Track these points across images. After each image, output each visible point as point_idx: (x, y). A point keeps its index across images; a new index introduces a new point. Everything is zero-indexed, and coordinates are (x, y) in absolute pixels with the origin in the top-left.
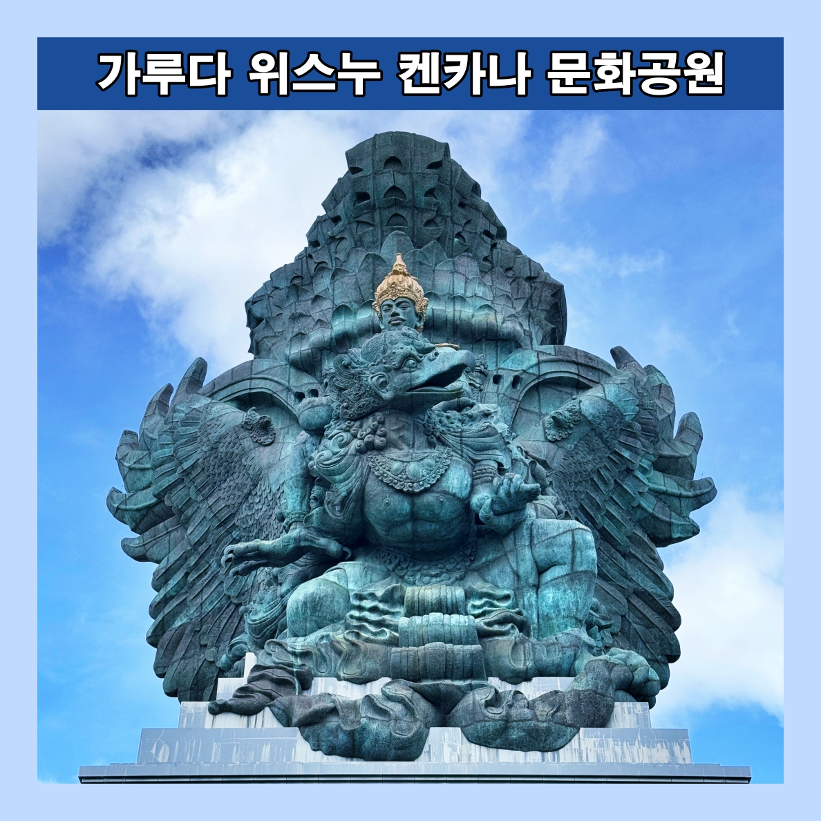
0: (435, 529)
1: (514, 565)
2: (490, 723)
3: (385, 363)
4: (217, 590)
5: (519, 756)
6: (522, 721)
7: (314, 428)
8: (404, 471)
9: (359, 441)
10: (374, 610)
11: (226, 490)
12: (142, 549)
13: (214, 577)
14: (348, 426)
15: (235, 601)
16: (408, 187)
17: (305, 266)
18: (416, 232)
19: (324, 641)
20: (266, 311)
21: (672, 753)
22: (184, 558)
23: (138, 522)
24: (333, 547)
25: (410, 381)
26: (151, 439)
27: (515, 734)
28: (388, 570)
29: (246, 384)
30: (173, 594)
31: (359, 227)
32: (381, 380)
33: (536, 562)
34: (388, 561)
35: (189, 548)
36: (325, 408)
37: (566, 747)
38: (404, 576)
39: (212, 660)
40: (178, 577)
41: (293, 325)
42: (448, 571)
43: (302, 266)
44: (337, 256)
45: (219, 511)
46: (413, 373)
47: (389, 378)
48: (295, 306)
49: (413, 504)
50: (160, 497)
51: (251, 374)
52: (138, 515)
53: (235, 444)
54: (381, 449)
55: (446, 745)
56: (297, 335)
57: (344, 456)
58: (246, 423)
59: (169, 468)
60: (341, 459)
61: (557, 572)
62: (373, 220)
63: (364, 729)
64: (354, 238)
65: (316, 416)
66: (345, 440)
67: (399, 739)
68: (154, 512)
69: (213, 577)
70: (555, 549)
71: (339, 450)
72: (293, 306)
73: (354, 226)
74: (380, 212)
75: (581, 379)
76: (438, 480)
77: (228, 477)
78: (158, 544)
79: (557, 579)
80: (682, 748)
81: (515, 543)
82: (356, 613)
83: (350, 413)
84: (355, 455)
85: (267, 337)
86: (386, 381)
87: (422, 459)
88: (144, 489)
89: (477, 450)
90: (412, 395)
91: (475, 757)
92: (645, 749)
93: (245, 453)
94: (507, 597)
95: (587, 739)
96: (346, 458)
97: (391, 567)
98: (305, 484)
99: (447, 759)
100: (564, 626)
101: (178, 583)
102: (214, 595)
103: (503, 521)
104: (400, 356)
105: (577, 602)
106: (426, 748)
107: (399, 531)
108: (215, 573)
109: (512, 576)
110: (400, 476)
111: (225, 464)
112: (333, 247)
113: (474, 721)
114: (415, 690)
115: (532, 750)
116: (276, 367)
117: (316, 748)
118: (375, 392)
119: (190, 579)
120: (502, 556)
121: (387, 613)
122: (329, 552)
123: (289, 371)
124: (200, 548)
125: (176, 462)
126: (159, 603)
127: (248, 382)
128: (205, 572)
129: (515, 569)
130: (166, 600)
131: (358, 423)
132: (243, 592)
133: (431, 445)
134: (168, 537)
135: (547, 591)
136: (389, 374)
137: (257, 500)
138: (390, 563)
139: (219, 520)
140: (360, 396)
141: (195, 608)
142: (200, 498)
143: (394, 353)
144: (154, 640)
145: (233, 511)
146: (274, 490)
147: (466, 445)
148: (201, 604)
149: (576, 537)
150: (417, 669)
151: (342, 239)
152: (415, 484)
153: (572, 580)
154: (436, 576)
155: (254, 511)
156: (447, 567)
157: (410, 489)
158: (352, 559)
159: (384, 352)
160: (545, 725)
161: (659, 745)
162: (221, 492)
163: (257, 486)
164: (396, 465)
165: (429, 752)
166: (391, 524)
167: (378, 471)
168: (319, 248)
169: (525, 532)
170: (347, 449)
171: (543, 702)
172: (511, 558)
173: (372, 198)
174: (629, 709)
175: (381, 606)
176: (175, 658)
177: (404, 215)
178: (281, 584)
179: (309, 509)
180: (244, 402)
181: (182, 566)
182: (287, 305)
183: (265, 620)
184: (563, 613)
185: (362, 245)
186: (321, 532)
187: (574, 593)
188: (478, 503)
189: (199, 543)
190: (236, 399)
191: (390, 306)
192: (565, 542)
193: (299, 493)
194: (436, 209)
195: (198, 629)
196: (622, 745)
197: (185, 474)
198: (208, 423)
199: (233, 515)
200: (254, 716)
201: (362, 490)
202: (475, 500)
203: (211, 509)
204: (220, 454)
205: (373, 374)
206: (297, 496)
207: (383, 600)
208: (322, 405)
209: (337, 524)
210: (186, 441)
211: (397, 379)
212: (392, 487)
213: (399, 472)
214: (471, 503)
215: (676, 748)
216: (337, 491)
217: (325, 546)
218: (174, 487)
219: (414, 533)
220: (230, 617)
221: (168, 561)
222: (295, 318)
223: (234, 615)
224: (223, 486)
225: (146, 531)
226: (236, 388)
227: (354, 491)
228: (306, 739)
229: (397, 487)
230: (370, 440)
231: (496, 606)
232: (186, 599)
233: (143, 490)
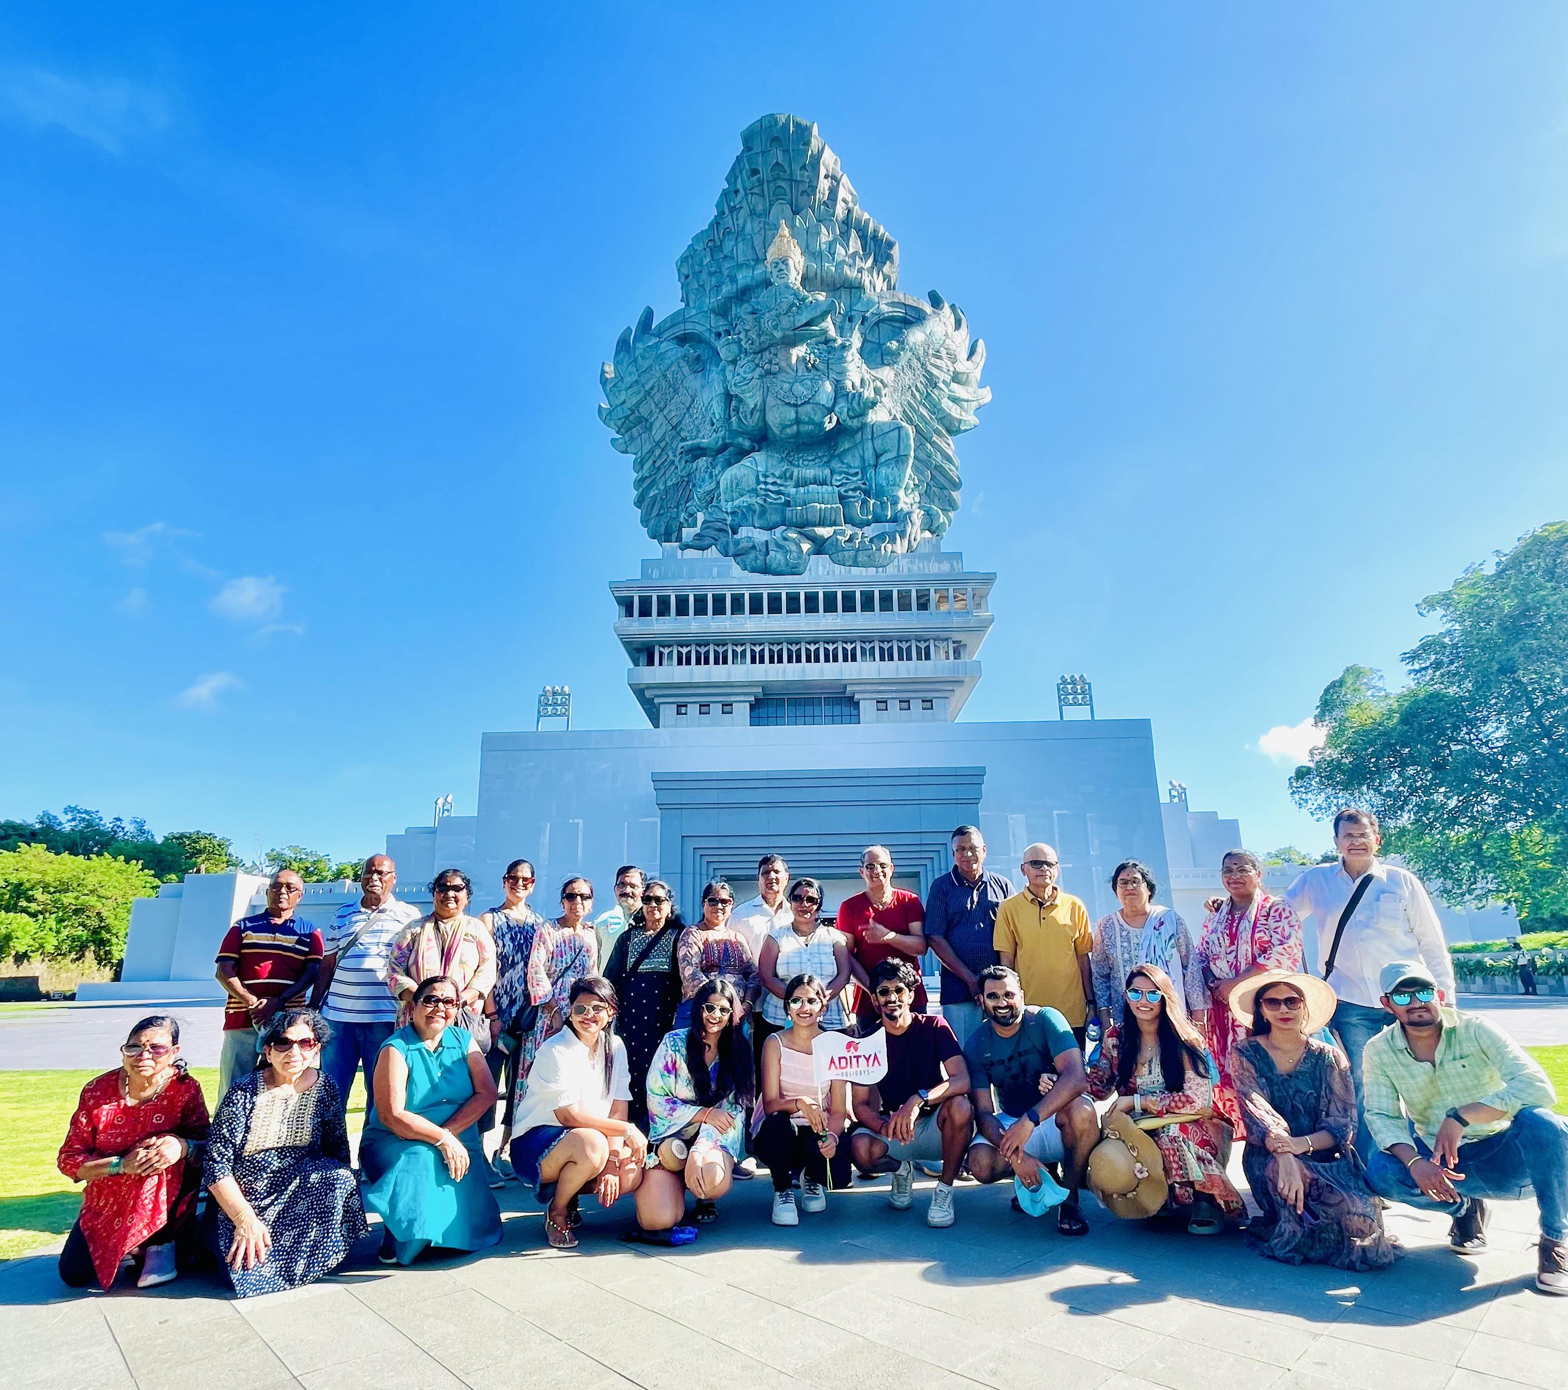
1: (861, 452)
3: (776, 311)
4: (674, 472)
5: (863, 569)
6: (865, 550)
9: (760, 370)
10: (774, 483)
11: (675, 404)
12: (624, 445)
14: (753, 358)
15: (687, 479)
16: (788, 161)
17: (716, 231)
18: (794, 200)
19: (745, 504)
20: (691, 269)
21: (952, 566)
22: (651, 451)
23: (620, 427)
24: (747, 444)
25: (794, 324)
27: (861, 558)
28: (782, 458)
29: (681, 327)
30: (647, 474)
31: (753, 198)
32: (775, 323)
33: (875, 450)
34: (781, 451)
35: (654, 444)
37: (891, 564)
38: (792, 461)
39: (675, 517)
40: (649, 463)
41: (710, 280)
42: (820, 457)
43: (714, 232)
44: (738, 222)
45: (671, 419)
46: (795, 318)
47: (779, 322)
49: (797, 413)
50: (632, 410)
51: (683, 319)
52: (619, 422)
54: (775, 375)
55: (819, 566)
56: (714, 288)
57: (751, 379)
58: (684, 356)
59: (636, 389)
60: (749, 383)
61: (889, 456)
62: (763, 192)
63: (772, 557)
64: (750, 207)
65: (731, 352)
66: (753, 367)
67: (793, 562)
68: (629, 420)
69: (671, 464)
70: (888, 441)
71: (748, 376)
72: (710, 265)
73: (750, 197)
74: (768, 185)
76: (813, 396)
77: (675, 395)
78: (634, 442)
79: (888, 460)
80: (958, 563)
81: (862, 438)
82: (763, 486)
83: (753, 348)
84: (758, 380)
86: (777, 325)
87: (802, 381)
88: (621, 404)
89: (838, 374)
90: (796, 333)
91: (842, 573)
92: (936, 564)
93: (685, 378)
94: (857, 473)
95: (903, 560)
96: (752, 382)
97: (784, 456)
98: (726, 400)
99: (820, 573)
100: (892, 491)
101: (649, 467)
102: (673, 475)
103: (855, 423)
104: (786, 305)
105: (900, 475)
106: (805, 570)
107: (789, 431)
108: (673, 461)
109: (860, 460)
110: (788, 394)
111: (673, 386)
112: (734, 215)
113: (837, 551)
114: (800, 533)
115: (871, 567)
116: (701, 313)
117: (744, 569)
118: (770, 333)
119: (657, 465)
120: (853, 446)
121: (782, 485)
122: (744, 447)
123: (710, 316)
124: (661, 444)
126: (639, 480)
127: (683, 324)
128: (666, 460)
129: (862, 455)
130: (643, 479)
131: (759, 355)
132: (691, 473)
133: (808, 371)
134: (640, 437)
135: (882, 469)
136: (779, 319)
137: (695, 411)
138: (783, 453)
139: (672, 426)
140: (760, 336)
141: (662, 484)
142: (658, 410)
143: (782, 303)
144: (639, 503)
145: (680, 419)
146: (706, 404)
147: (831, 370)
148: (665, 481)
149: (901, 432)
150: (802, 520)
152: (798, 400)
153: (897, 461)
154: (813, 460)
155: (693, 418)
156: (819, 455)
157: (795, 402)
158: (758, 451)
159: (775, 302)
161: (947, 562)
162: (672, 406)
163: (694, 401)
164: (785, 386)
165: (810, 570)
167: (773, 390)
168: (725, 216)
169: (869, 430)
170: (753, 376)
172: (859, 447)
173: (761, 173)
175: (779, 481)
176: (653, 515)
177: (785, 187)
178: (715, 468)
179: (730, 417)
180: (682, 340)
181: (651, 456)
182: (705, 264)
184: (891, 483)
185: (756, 213)
186: (738, 433)
187: (899, 469)
188: (839, 411)
189: (660, 441)
190: (676, 337)
191: (777, 263)
192: (894, 436)
193: (723, 406)
194: (808, 180)
195: (665, 497)
197: (647, 393)
199: (680, 422)
200: (706, 550)
201: (764, 403)
202: (837, 409)
203: (666, 417)
205: (768, 319)
206: (721, 408)
208: (735, 343)
209: (749, 428)
211: (785, 323)
212: (783, 402)
213: (787, 390)
214: (835, 410)
215: (955, 563)
216: (748, 405)
217: (741, 442)
218: (641, 402)
219: (798, 432)
220: (684, 489)
221: (642, 453)
223: (686, 488)
224: (672, 401)
225: (626, 433)
226: (675, 330)
227: (758, 405)
228: (738, 564)
229: (787, 402)
230: (768, 368)
231: (850, 480)
232: (655, 478)
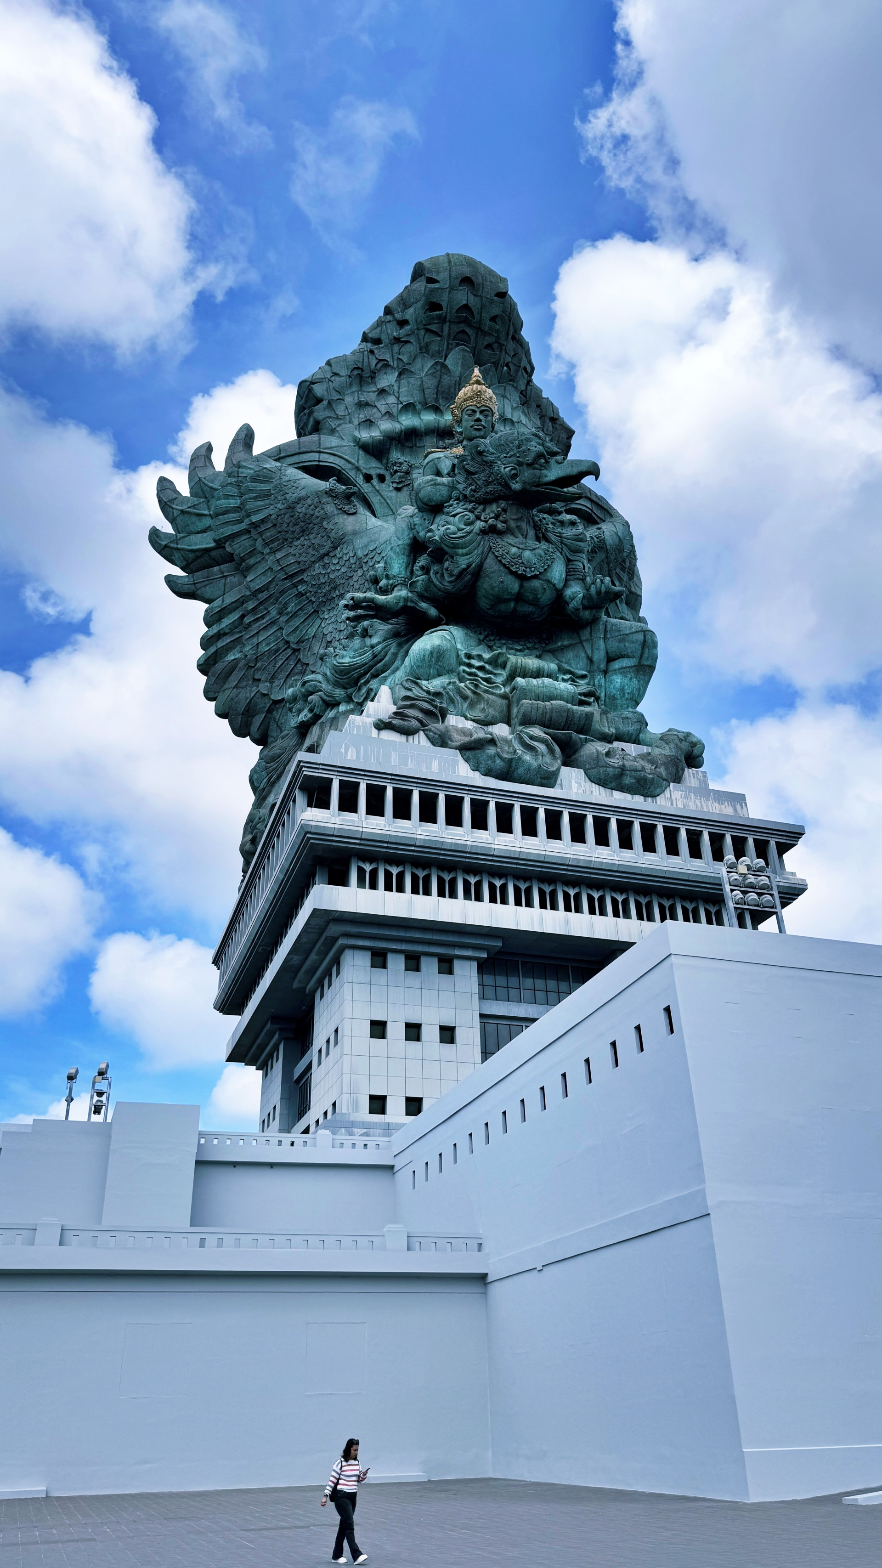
0: (532, 611)
1: (589, 652)
2: (610, 769)
3: (518, 457)
4: (275, 634)
5: (628, 796)
6: (634, 771)
7: (434, 504)
8: (520, 556)
9: (482, 523)
10: (481, 668)
11: (298, 547)
12: (192, 588)
13: (273, 623)
14: (473, 508)
15: (294, 646)
16: (478, 308)
17: (366, 360)
18: (477, 351)
19: (451, 687)
20: (326, 393)
21: (735, 810)
22: (241, 602)
23: (190, 562)
24: (433, 612)
25: (539, 478)
26: (211, 488)
27: (628, 780)
28: (479, 639)
29: (315, 456)
30: (227, 631)
31: (427, 334)
32: (513, 472)
33: (607, 653)
34: (478, 632)
35: (248, 593)
36: (446, 488)
37: (661, 796)
38: (492, 646)
39: (266, 692)
40: (234, 617)
41: (359, 412)
43: (363, 359)
44: (400, 357)
45: (288, 565)
46: (542, 471)
47: (520, 471)
48: (358, 394)
49: (521, 586)
50: (220, 544)
51: (319, 447)
52: (191, 555)
53: (316, 507)
54: (500, 533)
55: (573, 781)
56: (366, 421)
57: (470, 533)
58: (331, 490)
59: (234, 518)
60: (466, 535)
61: (625, 662)
62: (442, 331)
63: (520, 758)
64: (420, 343)
65: (438, 494)
66: (471, 519)
67: (546, 770)
68: (210, 556)
69: (271, 622)
70: (627, 644)
71: (464, 527)
72: (356, 394)
73: (422, 332)
74: (450, 325)
75: (593, 514)
76: (545, 570)
77: (303, 536)
78: (212, 585)
79: (624, 668)
80: (742, 807)
81: (591, 634)
82: (469, 669)
83: (476, 496)
84: (479, 535)
85: (330, 417)
86: (517, 474)
87: (534, 549)
88: (198, 533)
89: (572, 551)
90: (538, 491)
91: (596, 793)
92: (717, 805)
93: (326, 517)
94: (583, 677)
95: (675, 792)
96: (471, 535)
97: (481, 637)
98: (410, 552)
99: (574, 791)
100: (626, 706)
101: (233, 622)
102: (272, 638)
103: (587, 614)
104: (535, 453)
105: (640, 689)
106: (559, 782)
107: (503, 607)
108: (274, 619)
109: (585, 661)
110: (517, 560)
111: (302, 524)
112: (396, 348)
113: (597, 765)
114: (552, 736)
115: (637, 795)
116: (345, 446)
117: (475, 769)
118: (505, 481)
119: (247, 620)
120: (576, 643)
121: (491, 673)
122: (428, 616)
123: (359, 452)
124: (260, 595)
125: (243, 513)
126: (212, 637)
127: (317, 455)
128: (263, 617)
129: (590, 655)
130: (219, 636)
131: (481, 507)
132: (302, 639)
133: (538, 539)
134: (224, 581)
135: (615, 677)
136: (521, 468)
137: (335, 562)
138: (480, 634)
139: (286, 574)
140: (490, 482)
141: (251, 647)
142: (267, 550)
143: (529, 449)
144: (204, 667)
145: (303, 568)
146: (360, 554)
147: (565, 545)
148: (258, 644)
149: (647, 637)
150: (544, 719)
151: (407, 342)
152: (528, 570)
153: (638, 671)
154: (520, 651)
155: (329, 570)
156: (528, 645)
157: (524, 573)
158: (446, 624)
159: (519, 447)
160: (651, 776)
161: (726, 803)
162: (292, 549)
163: (337, 548)
164: (514, 550)
165: (561, 785)
166: (499, 600)
167: (498, 551)
168: (381, 346)
169: (601, 627)
170: (472, 528)
171: (643, 759)
172: (587, 646)
173: (445, 310)
174: (693, 774)
175: (487, 666)
176: (226, 686)
177: (470, 334)
178: (371, 637)
179: (413, 575)
180: (317, 472)
181: (237, 608)
182: (349, 392)
183: (354, 664)
184: (627, 696)
185: (427, 352)
186: (422, 597)
187: (639, 681)
188: (572, 596)
189: (260, 590)
190: (305, 468)
191: (474, 411)
192: (637, 640)
193: (405, 560)
194: (496, 335)
195: (252, 665)
196: (700, 799)
197: (252, 526)
198: (284, 483)
199: (302, 571)
200: (412, 736)
201: (480, 566)
202: (568, 592)
203: (279, 562)
204: (297, 514)
205: (504, 464)
206: (403, 562)
207: (489, 662)
208: (443, 484)
209: (440, 593)
210: (256, 496)
211: (527, 474)
212: (508, 568)
213: (515, 556)
214: (564, 594)
215: (738, 807)
216: (457, 563)
217: (426, 609)
218: (237, 536)
219: (515, 609)
220: (287, 659)
221: (223, 601)
222: (362, 405)
223: (290, 658)
224: (295, 543)
225: (198, 571)
226: (305, 457)
227: (473, 565)
228: (467, 760)
229: (513, 569)
230: (495, 523)
231: (577, 683)
232: (242, 636)
233: (196, 533)
